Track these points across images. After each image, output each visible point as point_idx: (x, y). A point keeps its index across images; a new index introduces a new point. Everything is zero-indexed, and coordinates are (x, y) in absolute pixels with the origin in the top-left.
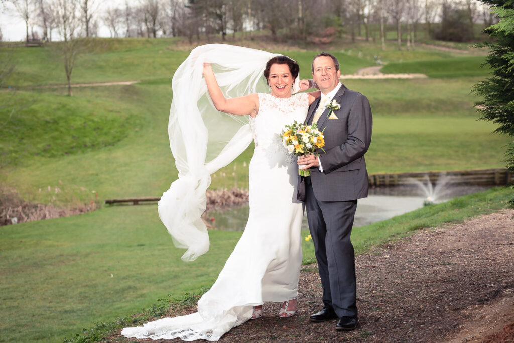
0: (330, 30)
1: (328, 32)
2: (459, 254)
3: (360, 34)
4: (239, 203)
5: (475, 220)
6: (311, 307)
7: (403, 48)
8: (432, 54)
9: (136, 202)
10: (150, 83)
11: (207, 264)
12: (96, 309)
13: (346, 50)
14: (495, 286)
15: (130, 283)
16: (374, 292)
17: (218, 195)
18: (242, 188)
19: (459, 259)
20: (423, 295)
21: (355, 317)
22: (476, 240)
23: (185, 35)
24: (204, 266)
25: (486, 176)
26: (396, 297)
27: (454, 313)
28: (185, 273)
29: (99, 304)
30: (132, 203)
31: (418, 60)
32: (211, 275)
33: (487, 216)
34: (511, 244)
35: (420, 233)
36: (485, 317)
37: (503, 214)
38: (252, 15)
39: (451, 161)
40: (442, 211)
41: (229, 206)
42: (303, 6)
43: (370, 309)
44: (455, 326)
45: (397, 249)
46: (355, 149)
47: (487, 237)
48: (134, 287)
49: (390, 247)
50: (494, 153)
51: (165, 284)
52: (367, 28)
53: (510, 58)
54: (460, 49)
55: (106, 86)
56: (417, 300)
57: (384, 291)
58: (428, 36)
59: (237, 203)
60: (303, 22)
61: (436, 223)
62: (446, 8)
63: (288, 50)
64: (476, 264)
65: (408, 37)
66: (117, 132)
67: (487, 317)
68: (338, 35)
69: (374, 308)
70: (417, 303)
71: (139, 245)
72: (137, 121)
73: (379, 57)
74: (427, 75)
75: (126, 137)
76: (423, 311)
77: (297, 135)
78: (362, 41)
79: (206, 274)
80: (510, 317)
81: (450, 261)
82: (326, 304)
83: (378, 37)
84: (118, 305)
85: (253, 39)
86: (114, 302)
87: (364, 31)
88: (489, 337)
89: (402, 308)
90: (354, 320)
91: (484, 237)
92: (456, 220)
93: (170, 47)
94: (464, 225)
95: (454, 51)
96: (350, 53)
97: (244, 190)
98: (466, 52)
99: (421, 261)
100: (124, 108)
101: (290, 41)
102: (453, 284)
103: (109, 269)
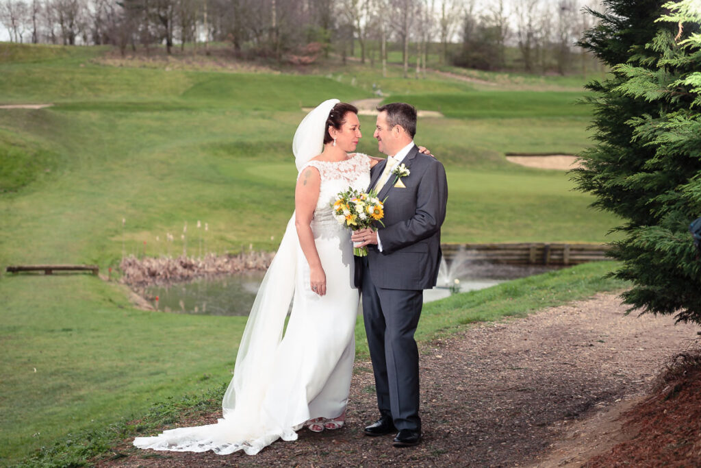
0: (314, 46)
1: (310, 49)
2: (529, 356)
3: (352, 54)
4: (188, 276)
5: (541, 314)
6: (360, 417)
7: (409, 75)
8: (450, 85)
9: (48, 271)
10: (67, 107)
11: (161, 359)
12: (20, 414)
13: (334, 75)
14: (582, 399)
15: (60, 381)
16: (434, 400)
17: (160, 265)
18: (193, 256)
19: (529, 362)
20: (496, 406)
21: (418, 430)
22: (547, 339)
23: (114, 43)
24: (157, 361)
25: (518, 252)
26: (463, 408)
27: (538, 429)
28: (134, 370)
29: (23, 407)
30: (43, 272)
31: (431, 93)
32: (169, 373)
33: (555, 309)
34: (591, 345)
35: (474, 328)
36: (579, 435)
37: (574, 307)
38: (209, 21)
39: (473, 231)
40: (491, 300)
41: (175, 280)
42: (277, 11)
43: (434, 422)
44: (544, 445)
45: (449, 348)
46: (424, 226)
47: (559, 336)
48: (68, 386)
49: (441, 345)
50: (529, 222)
51: (108, 383)
52: (362, 45)
53: (635, 125)
54: (486, 80)
55: (6, 109)
56: (489, 412)
57: (446, 400)
58: (443, 61)
59: (186, 276)
60: (278, 34)
61: (492, 316)
62: (469, 24)
63: (256, 71)
64: (552, 370)
65: (418, 61)
66: (21, 173)
67: (582, 435)
68: (323, 52)
69: (440, 421)
70: (491, 415)
71: (64, 330)
72: (49, 160)
73: (379, 86)
74: (443, 114)
75: (34, 180)
76: (500, 426)
77: (350, 203)
78: (357, 63)
79: (162, 372)
80: (613, 435)
81: (519, 365)
82: (383, 414)
83: (377, 58)
84: (50, 410)
85: (208, 54)
86: (43, 405)
87: (358, 50)
88: (594, 459)
89: (474, 422)
90: (416, 434)
91: (555, 336)
92: (517, 313)
93: (95, 60)
94: (528, 319)
95: (478, 81)
96: (339, 78)
97: (195, 259)
98: (494, 84)
99: (483, 364)
100: (30, 139)
101: (259, 59)
102: (530, 394)
103: (29, 360)
